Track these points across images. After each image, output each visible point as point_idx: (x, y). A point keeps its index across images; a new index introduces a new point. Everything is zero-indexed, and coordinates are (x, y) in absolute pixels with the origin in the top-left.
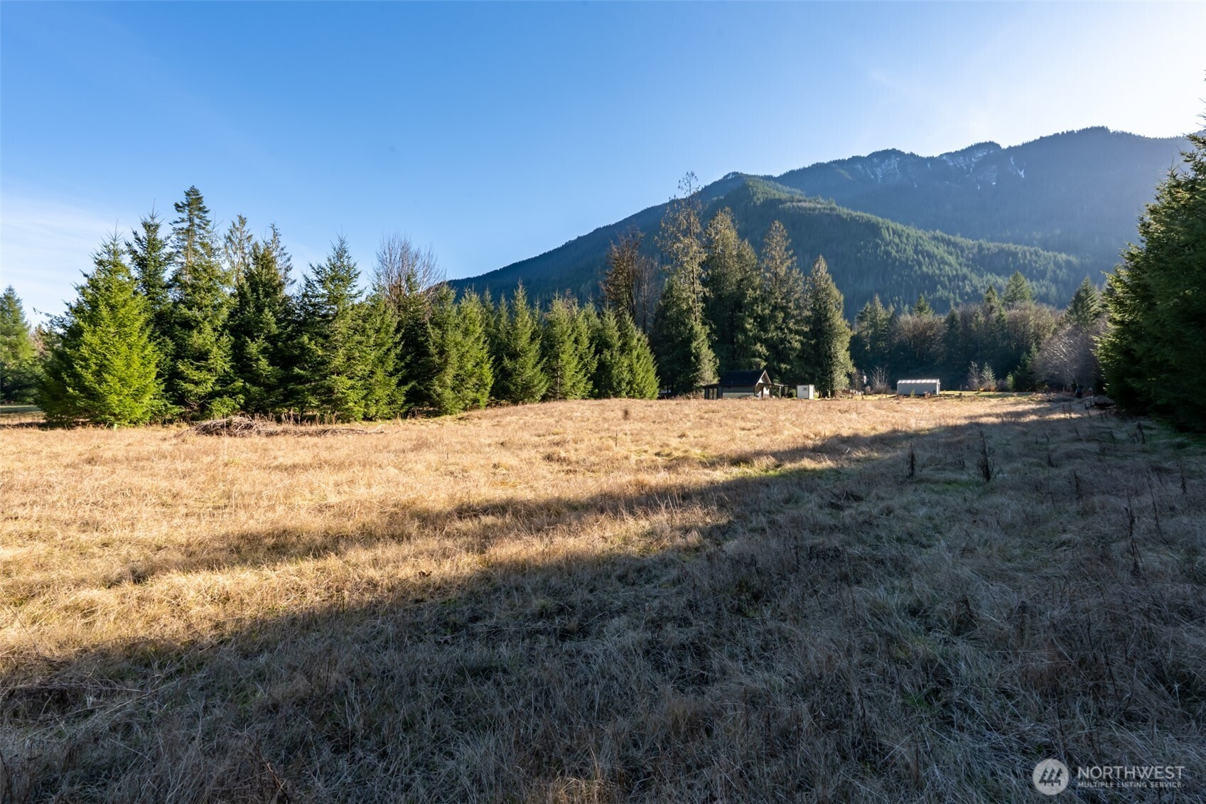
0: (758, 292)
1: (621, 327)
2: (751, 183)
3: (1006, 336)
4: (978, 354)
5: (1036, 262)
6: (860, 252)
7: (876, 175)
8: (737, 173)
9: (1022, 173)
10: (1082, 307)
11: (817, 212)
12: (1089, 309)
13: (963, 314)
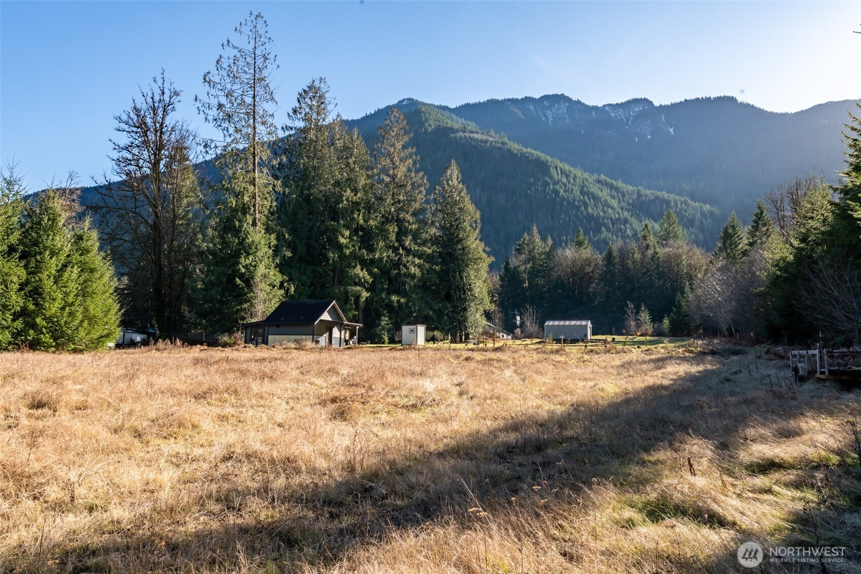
0: (362, 196)
2: (423, 109)
3: (661, 276)
4: (636, 294)
5: (686, 211)
6: (530, 188)
7: (546, 117)
8: (412, 99)
9: (671, 130)
10: (731, 245)
11: (488, 145)
12: (736, 246)
13: (621, 250)
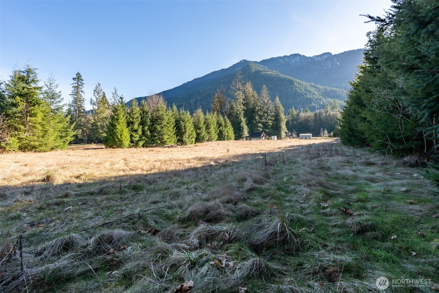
0: (259, 108)
1: (225, 120)
2: (250, 64)
3: (331, 120)
4: (323, 126)
5: (342, 94)
6: (287, 90)
7: (292, 62)
8: (245, 60)
9: (339, 63)
11: (273, 76)
13: (319, 113)
